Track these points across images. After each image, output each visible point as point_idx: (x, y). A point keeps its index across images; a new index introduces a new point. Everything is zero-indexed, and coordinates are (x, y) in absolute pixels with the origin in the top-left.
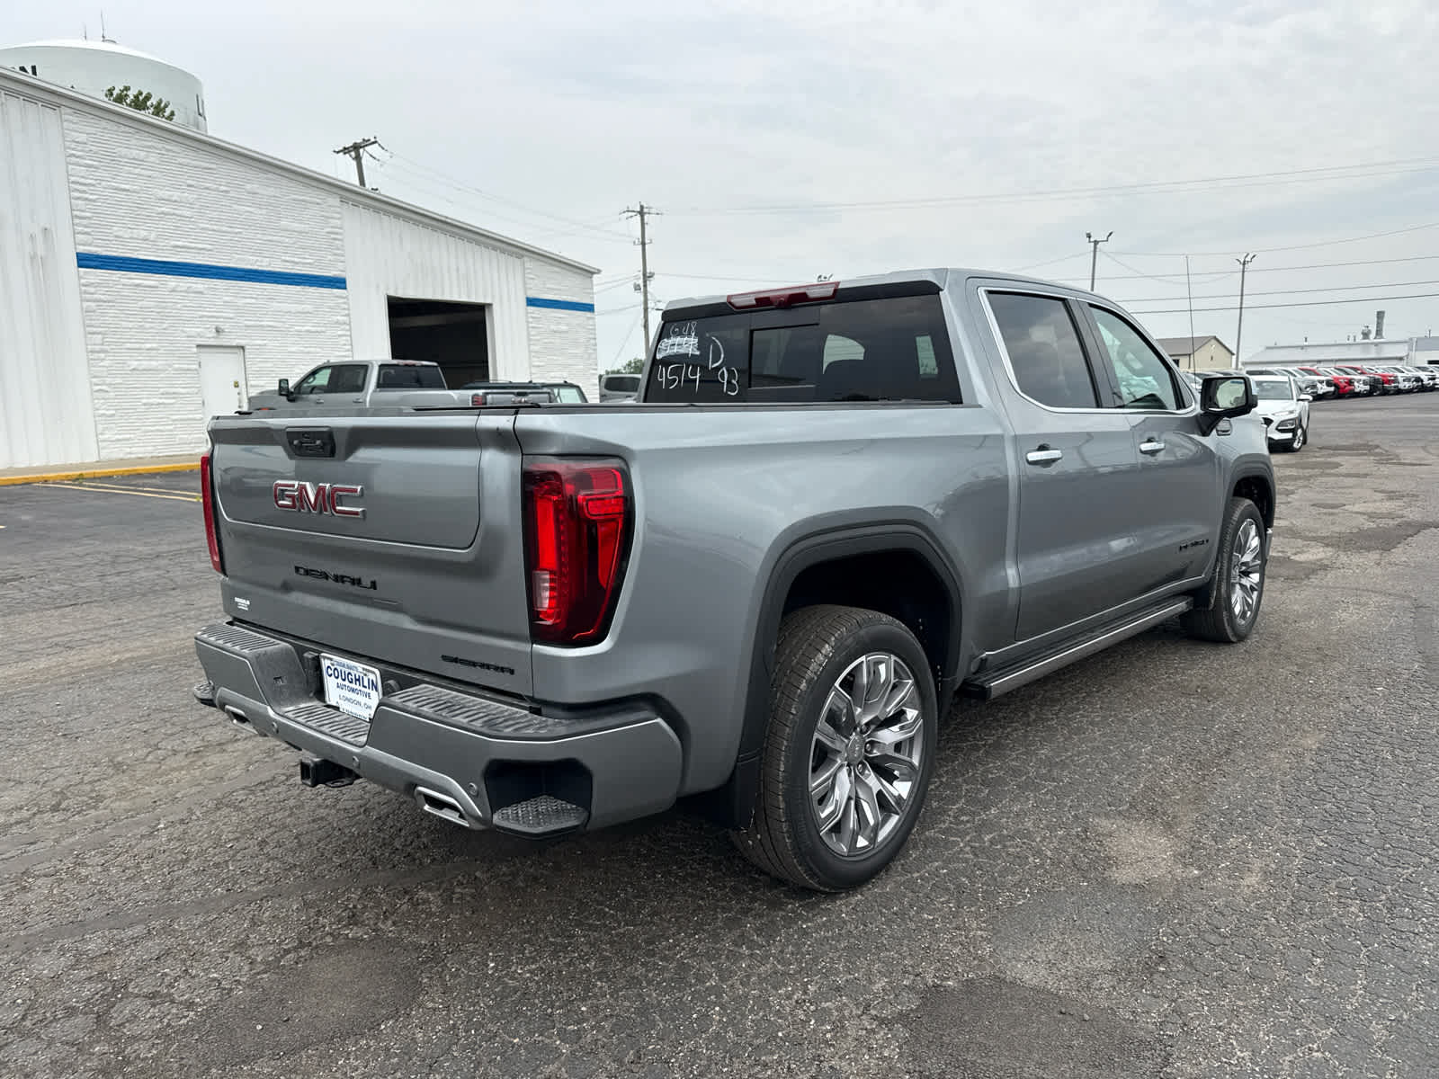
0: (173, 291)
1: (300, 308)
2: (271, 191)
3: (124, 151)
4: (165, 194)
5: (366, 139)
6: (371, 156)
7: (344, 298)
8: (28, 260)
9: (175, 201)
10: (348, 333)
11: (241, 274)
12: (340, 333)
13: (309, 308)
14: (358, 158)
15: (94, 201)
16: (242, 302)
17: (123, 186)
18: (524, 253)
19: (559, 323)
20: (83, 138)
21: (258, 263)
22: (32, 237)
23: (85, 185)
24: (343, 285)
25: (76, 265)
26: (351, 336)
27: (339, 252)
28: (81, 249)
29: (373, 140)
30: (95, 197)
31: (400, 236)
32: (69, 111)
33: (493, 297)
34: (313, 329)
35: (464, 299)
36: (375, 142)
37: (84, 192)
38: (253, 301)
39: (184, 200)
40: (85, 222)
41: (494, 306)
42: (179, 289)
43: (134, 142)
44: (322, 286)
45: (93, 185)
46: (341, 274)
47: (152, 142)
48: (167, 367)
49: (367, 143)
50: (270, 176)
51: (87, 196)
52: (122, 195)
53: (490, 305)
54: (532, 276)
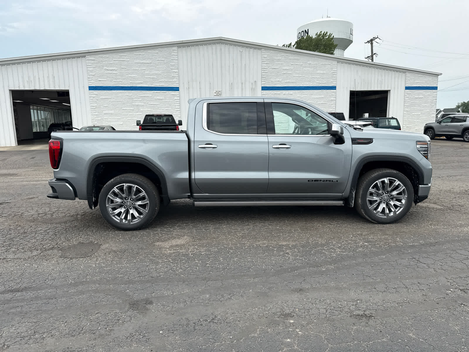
0: (284, 95)
1: (320, 96)
2: (315, 63)
3: (276, 58)
4: (285, 68)
5: (374, 37)
6: (377, 42)
7: (335, 92)
8: (250, 90)
9: (288, 70)
10: (335, 103)
11: (303, 88)
12: (332, 103)
13: (323, 96)
14: (372, 44)
15: (267, 72)
16: (302, 96)
17: (275, 67)
18: (406, 71)
19: (419, 95)
20: (266, 56)
21: (309, 84)
22: (252, 84)
23: (265, 68)
24: (335, 89)
25: (261, 89)
26: (336, 104)
27: (335, 78)
28: (263, 85)
29: (376, 37)
30: (267, 71)
31: (357, 71)
32: (264, 50)
33: (391, 88)
34: (323, 103)
35: (379, 89)
36: (378, 37)
37: (265, 70)
38: (306, 95)
39: (290, 69)
40: (264, 78)
41: (391, 91)
42: (286, 94)
43: (279, 55)
44: (328, 89)
45: (267, 68)
46: (335, 85)
47: (283, 54)
48: (280, 115)
49: (374, 38)
50: (316, 58)
51: (265, 71)
52: (274, 70)
53: (390, 90)
54: (408, 79)
